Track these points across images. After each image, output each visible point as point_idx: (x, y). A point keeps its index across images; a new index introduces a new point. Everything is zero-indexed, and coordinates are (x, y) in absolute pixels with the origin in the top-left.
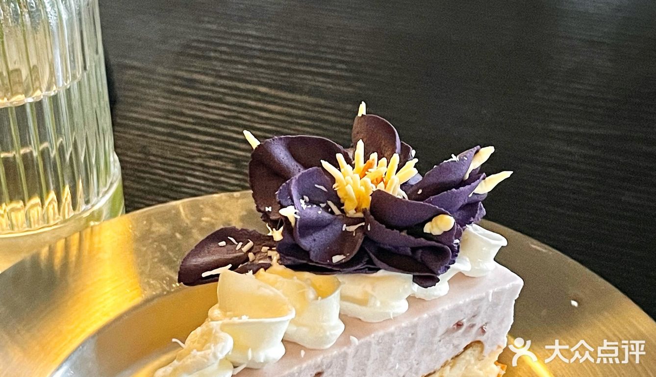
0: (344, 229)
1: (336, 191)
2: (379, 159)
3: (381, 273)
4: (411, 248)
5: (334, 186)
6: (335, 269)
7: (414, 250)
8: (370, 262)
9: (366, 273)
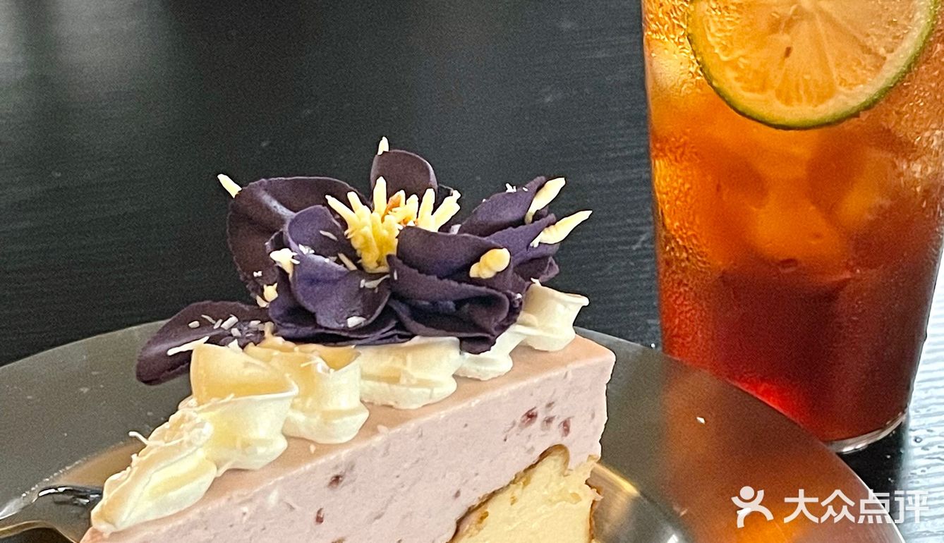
0: (362, 286)
1: (350, 240)
2: (407, 197)
3: (416, 340)
4: (455, 302)
5: (346, 233)
6: (352, 336)
7: (459, 303)
8: (400, 325)
9: (396, 342)
